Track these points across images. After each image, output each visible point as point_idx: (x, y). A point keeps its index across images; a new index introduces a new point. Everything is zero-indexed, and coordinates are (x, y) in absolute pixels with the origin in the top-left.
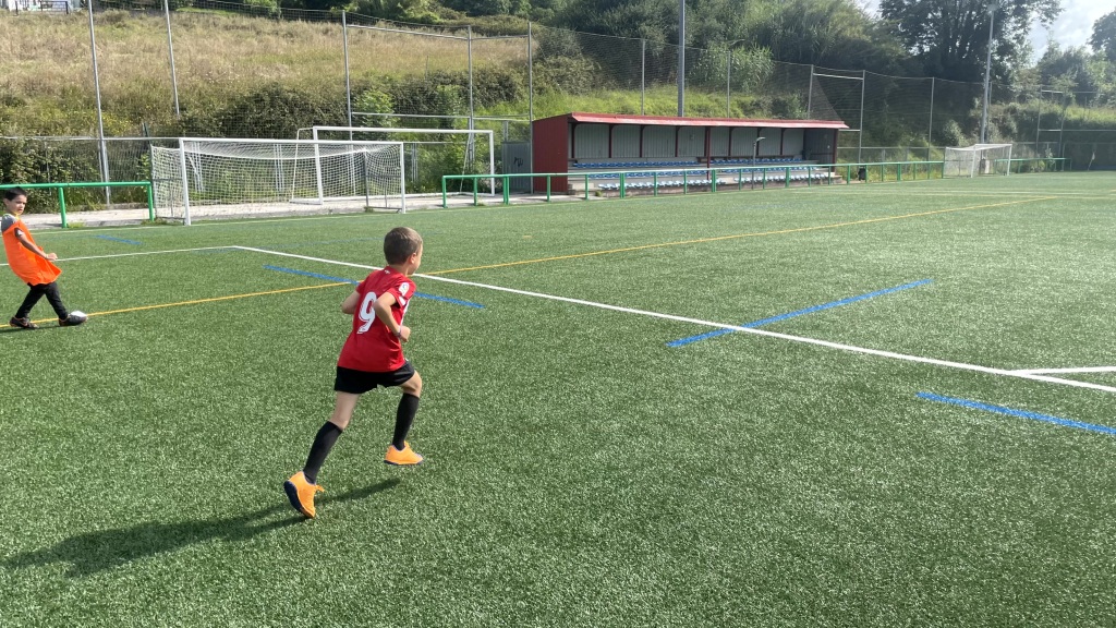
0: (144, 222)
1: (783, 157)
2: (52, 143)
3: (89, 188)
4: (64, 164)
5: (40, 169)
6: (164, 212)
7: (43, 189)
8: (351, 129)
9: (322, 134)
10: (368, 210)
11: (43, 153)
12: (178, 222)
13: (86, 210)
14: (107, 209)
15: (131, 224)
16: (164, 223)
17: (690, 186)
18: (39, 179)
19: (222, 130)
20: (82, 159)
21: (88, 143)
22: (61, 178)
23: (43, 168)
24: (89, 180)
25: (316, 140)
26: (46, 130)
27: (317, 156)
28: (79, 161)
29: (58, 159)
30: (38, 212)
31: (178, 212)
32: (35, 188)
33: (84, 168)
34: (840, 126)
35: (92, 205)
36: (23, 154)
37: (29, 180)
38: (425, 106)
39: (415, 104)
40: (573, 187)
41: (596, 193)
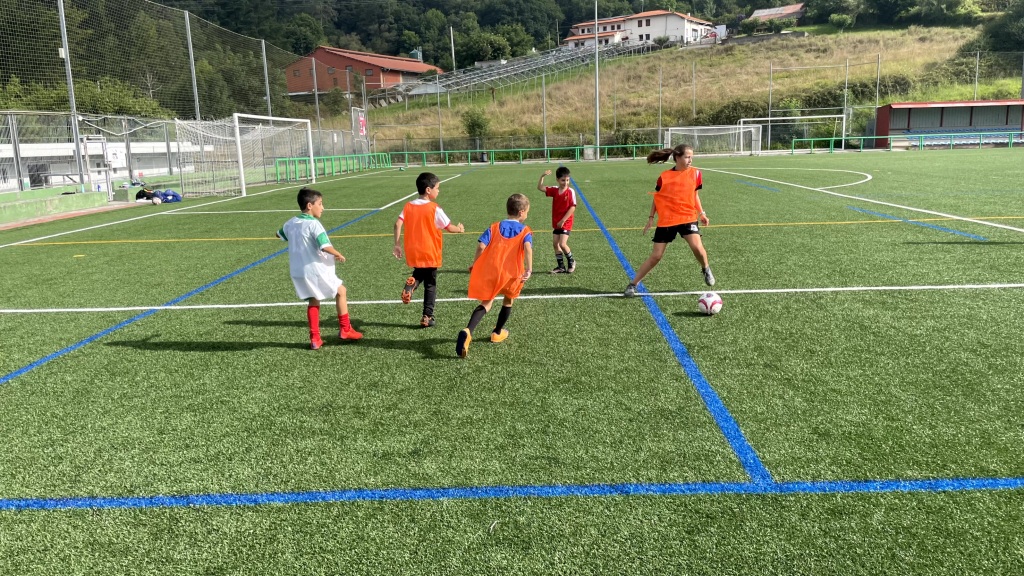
2: (644, 130)
8: (769, 119)
9: (745, 123)
10: (753, 155)
19: (710, 122)
20: (652, 136)
21: (656, 130)
25: (742, 126)
36: (633, 135)
38: (832, 102)
39: (825, 101)
40: (892, 144)
41: (907, 148)
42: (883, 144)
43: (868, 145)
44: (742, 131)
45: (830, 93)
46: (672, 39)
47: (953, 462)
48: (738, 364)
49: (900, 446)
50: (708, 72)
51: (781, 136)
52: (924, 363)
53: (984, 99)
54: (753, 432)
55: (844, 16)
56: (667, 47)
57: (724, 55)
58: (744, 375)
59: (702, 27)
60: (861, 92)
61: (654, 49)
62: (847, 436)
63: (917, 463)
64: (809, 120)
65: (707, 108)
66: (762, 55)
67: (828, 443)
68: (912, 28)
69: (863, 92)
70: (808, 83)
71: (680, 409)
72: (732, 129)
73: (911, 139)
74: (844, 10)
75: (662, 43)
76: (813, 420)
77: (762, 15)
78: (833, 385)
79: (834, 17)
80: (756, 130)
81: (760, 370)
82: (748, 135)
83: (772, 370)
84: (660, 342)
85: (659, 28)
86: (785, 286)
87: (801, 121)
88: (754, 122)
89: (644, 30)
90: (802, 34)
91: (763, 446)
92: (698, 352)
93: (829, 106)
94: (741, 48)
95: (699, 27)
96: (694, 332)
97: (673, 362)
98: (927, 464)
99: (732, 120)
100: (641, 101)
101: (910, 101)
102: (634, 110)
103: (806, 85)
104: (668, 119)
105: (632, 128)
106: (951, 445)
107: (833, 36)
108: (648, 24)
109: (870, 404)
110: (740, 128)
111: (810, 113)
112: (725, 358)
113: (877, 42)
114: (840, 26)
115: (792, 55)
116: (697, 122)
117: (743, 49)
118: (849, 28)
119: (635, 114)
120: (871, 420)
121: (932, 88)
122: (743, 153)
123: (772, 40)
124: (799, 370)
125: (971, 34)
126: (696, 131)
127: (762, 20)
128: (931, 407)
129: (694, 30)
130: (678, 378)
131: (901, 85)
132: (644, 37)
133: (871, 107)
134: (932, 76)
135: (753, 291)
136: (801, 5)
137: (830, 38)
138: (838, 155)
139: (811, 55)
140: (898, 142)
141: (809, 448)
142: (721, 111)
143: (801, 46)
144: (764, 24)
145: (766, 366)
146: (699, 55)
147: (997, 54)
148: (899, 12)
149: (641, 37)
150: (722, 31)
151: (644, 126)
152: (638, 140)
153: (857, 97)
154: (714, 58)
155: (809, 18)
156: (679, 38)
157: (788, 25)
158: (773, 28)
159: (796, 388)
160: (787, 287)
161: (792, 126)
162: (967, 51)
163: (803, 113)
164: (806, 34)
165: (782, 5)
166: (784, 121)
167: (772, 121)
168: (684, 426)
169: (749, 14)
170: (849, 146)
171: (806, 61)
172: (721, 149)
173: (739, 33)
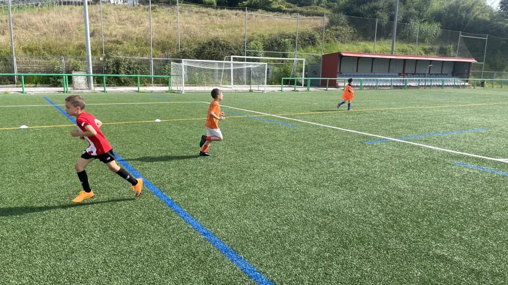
0: (167, 92)
1: (442, 75)
2: (134, 59)
3: (146, 78)
4: (138, 68)
5: (129, 70)
6: (174, 88)
7: (130, 77)
10: (251, 91)
11: (130, 63)
12: (179, 92)
13: (144, 86)
14: (152, 86)
15: (162, 92)
16: (174, 92)
17: (394, 86)
18: (128, 73)
19: (195, 56)
20: (144, 66)
21: (147, 60)
22: (137, 73)
23: (130, 69)
24: (146, 74)
26: (131, 54)
27: (232, 68)
28: (143, 67)
29: (136, 66)
30: (128, 86)
31: (179, 88)
32: (127, 77)
33: (144, 70)
34: (473, 61)
35: (147, 84)
36: (123, 63)
37: (125, 74)
40: (339, 84)
119: (117, 42)
167: (247, 59)
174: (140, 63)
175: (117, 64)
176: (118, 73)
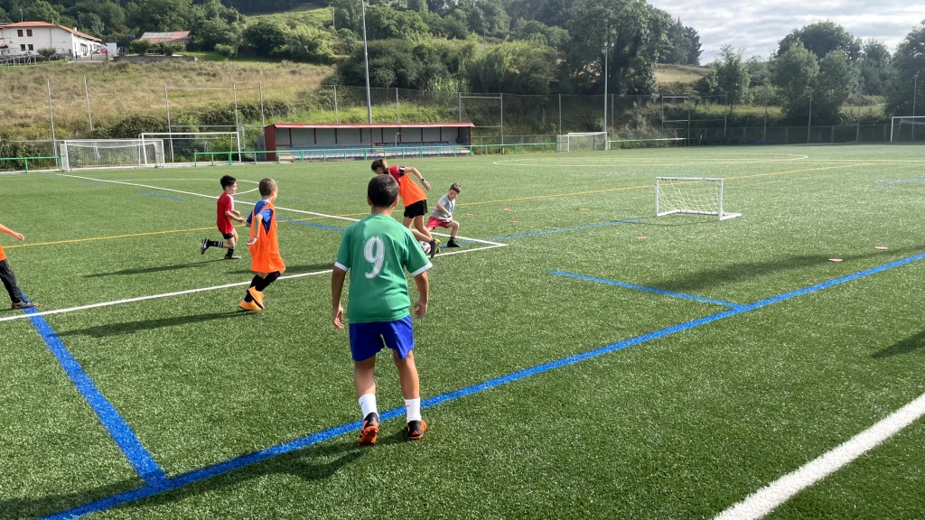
2: (36, 143)
4: (38, 150)
11: (31, 147)
19: (110, 135)
25: (143, 139)
36: (23, 147)
38: (226, 120)
39: (218, 119)
40: (280, 158)
41: (292, 161)
42: (272, 158)
43: (261, 158)
44: (144, 144)
45: (223, 113)
46: (59, 52)
47: (323, 417)
48: (136, 371)
49: (283, 414)
50: (102, 87)
51: (183, 149)
52: (302, 338)
53: (343, 123)
54: (148, 435)
55: (228, 46)
56: (54, 59)
57: (117, 71)
58: (143, 380)
59: (92, 43)
60: (250, 113)
61: (39, 60)
62: (238, 417)
63: (296, 425)
64: (208, 136)
65: (105, 122)
66: (156, 75)
67: (221, 428)
68: (284, 62)
69: (251, 113)
70: (202, 103)
71: (72, 430)
72: (133, 143)
73: (293, 154)
74: (228, 41)
75: (47, 55)
76: (209, 408)
77: (151, 37)
78: (228, 373)
79: (219, 46)
80: (157, 144)
81: (159, 371)
82: (151, 148)
83: (171, 370)
84: (50, 363)
85: (42, 39)
86: (184, 288)
87: (201, 136)
88: (155, 137)
89: (26, 40)
90: (192, 59)
91: (159, 446)
92: (94, 366)
93: (223, 124)
94: (134, 66)
95: (88, 43)
96: (90, 346)
97: (64, 382)
98: (303, 424)
99: (133, 134)
100: (29, 113)
101: (289, 122)
102: (21, 121)
103: (201, 105)
104: (63, 131)
105: (20, 140)
106: (321, 403)
107: (220, 63)
108: (30, 33)
109: (259, 383)
110: (142, 142)
111: (209, 130)
112: (123, 368)
113: (258, 71)
114: (225, 55)
115: (185, 77)
116: (95, 135)
117: (136, 67)
118: (232, 58)
119: (23, 126)
120: (259, 397)
121: (305, 113)
122: (147, 165)
123: (165, 62)
124: (197, 365)
125: (329, 71)
126: (95, 144)
127: (152, 42)
128: (308, 374)
129: (82, 45)
130: (69, 398)
131: (280, 108)
132: (27, 47)
133: (260, 126)
134: (303, 103)
135: (155, 296)
136: (187, 33)
137: (218, 65)
138: (237, 167)
139: (203, 78)
140: (284, 156)
141: (205, 437)
142: (121, 125)
143: (192, 69)
144: (154, 46)
145: (165, 366)
146: (90, 69)
147: (348, 88)
148: (272, 48)
149: (23, 47)
150: (113, 48)
151: (35, 138)
152: (30, 153)
153: (246, 118)
154: (107, 74)
155: (196, 44)
156: (67, 51)
157: (178, 50)
158: (164, 50)
159: (193, 383)
160: (188, 289)
161: (192, 141)
162: (326, 84)
163: (201, 130)
164: (196, 59)
165: (170, 31)
166: (184, 136)
167: (173, 136)
168: (75, 447)
169: (139, 35)
170: (245, 159)
171: (199, 83)
172: (125, 161)
173: (131, 52)
174: (41, 146)
175: (15, 149)
176: (14, 157)
